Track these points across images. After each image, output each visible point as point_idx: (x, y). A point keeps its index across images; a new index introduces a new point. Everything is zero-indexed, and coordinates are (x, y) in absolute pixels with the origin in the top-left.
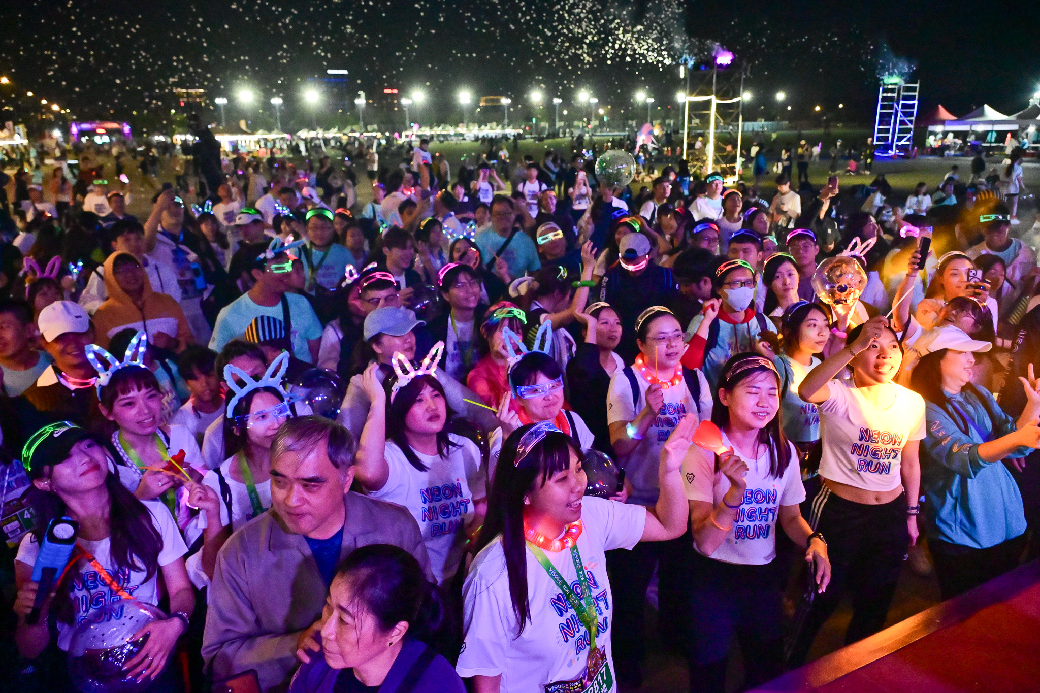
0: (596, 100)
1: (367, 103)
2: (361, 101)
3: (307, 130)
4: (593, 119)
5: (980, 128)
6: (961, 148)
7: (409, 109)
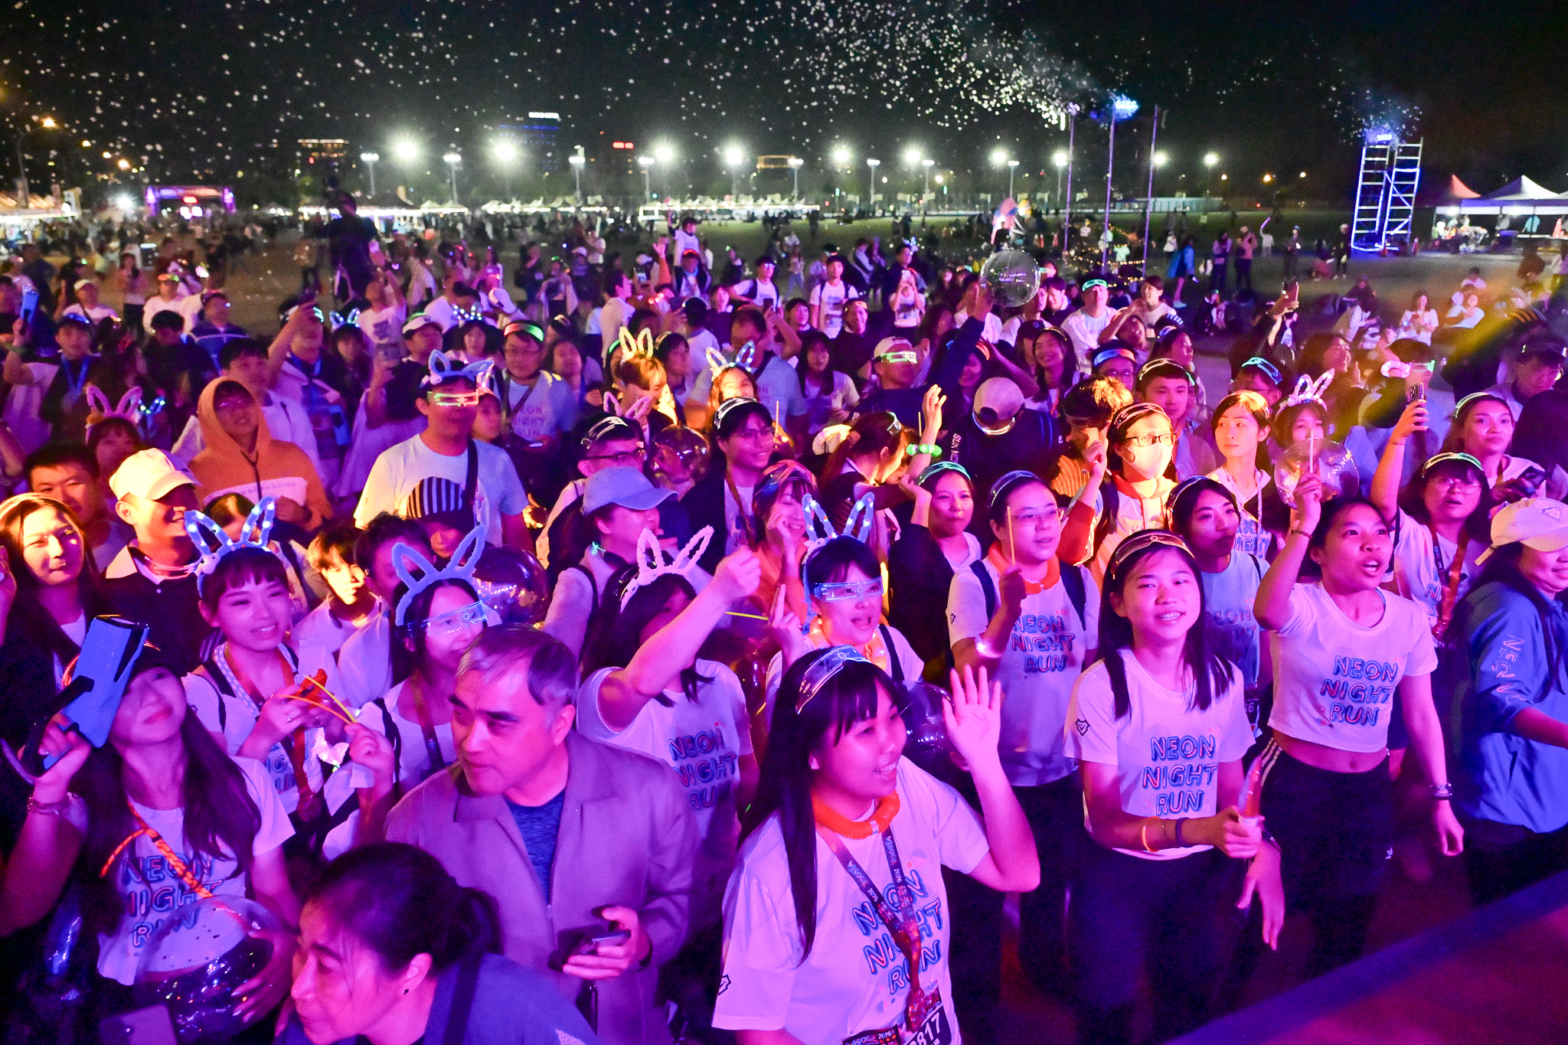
0: (932, 163)
1: (587, 162)
2: (578, 160)
3: (497, 202)
4: (927, 190)
5: (1516, 211)
6: (1485, 242)
7: (650, 173)
